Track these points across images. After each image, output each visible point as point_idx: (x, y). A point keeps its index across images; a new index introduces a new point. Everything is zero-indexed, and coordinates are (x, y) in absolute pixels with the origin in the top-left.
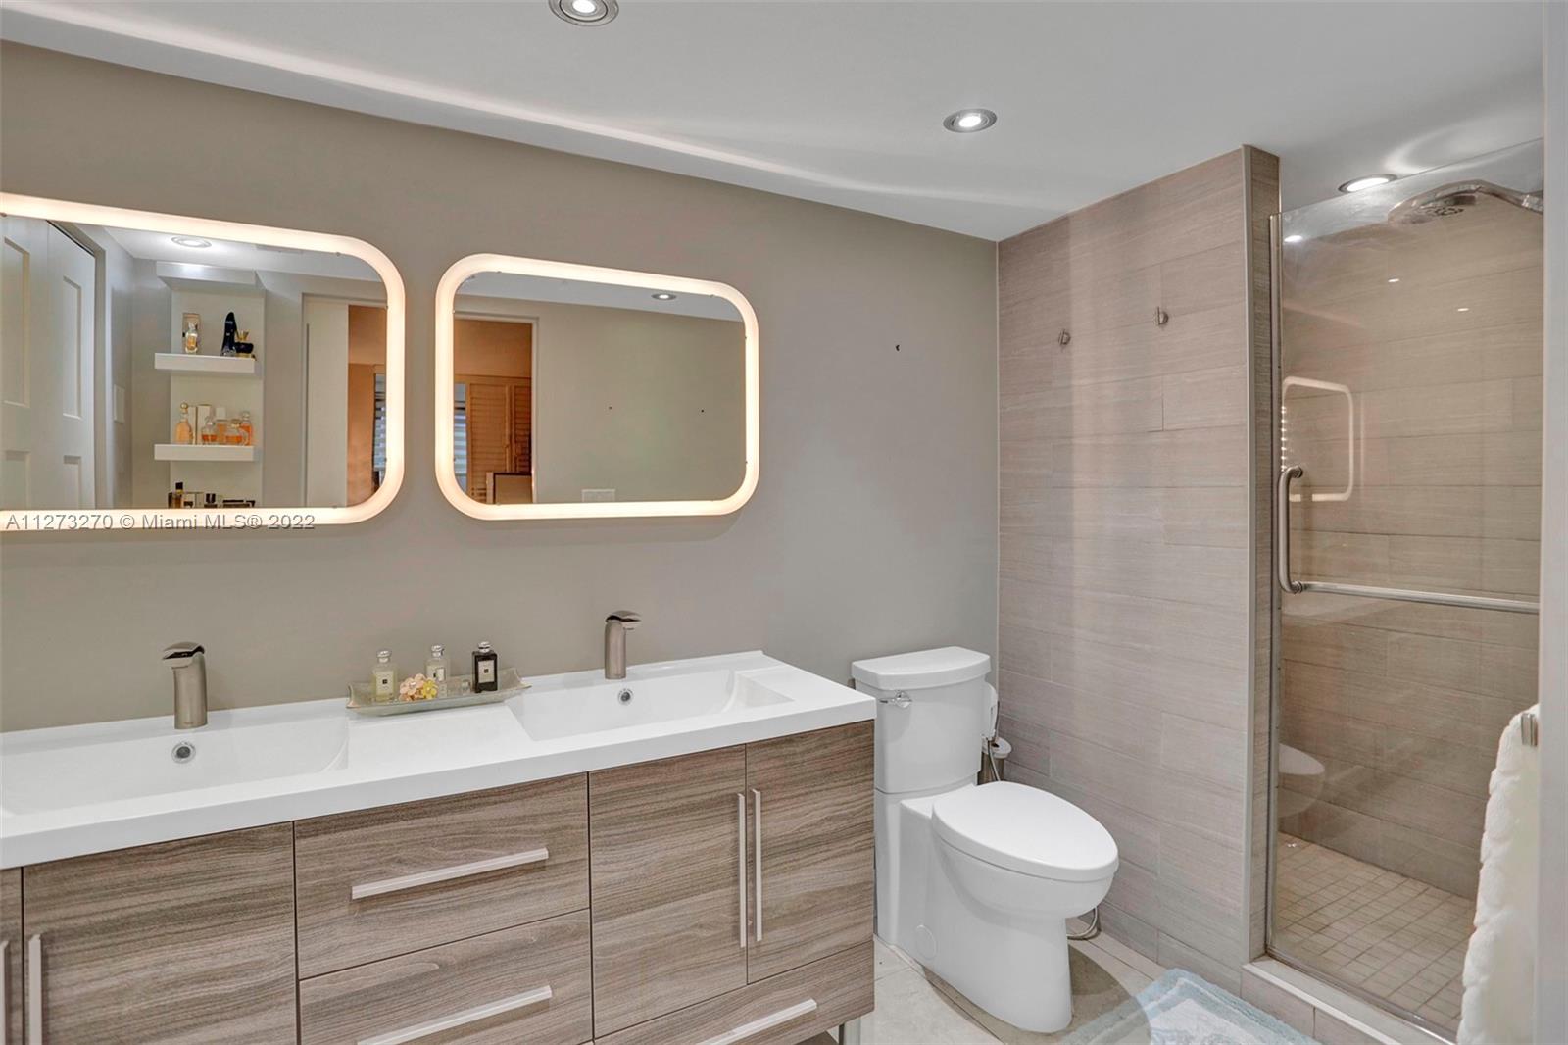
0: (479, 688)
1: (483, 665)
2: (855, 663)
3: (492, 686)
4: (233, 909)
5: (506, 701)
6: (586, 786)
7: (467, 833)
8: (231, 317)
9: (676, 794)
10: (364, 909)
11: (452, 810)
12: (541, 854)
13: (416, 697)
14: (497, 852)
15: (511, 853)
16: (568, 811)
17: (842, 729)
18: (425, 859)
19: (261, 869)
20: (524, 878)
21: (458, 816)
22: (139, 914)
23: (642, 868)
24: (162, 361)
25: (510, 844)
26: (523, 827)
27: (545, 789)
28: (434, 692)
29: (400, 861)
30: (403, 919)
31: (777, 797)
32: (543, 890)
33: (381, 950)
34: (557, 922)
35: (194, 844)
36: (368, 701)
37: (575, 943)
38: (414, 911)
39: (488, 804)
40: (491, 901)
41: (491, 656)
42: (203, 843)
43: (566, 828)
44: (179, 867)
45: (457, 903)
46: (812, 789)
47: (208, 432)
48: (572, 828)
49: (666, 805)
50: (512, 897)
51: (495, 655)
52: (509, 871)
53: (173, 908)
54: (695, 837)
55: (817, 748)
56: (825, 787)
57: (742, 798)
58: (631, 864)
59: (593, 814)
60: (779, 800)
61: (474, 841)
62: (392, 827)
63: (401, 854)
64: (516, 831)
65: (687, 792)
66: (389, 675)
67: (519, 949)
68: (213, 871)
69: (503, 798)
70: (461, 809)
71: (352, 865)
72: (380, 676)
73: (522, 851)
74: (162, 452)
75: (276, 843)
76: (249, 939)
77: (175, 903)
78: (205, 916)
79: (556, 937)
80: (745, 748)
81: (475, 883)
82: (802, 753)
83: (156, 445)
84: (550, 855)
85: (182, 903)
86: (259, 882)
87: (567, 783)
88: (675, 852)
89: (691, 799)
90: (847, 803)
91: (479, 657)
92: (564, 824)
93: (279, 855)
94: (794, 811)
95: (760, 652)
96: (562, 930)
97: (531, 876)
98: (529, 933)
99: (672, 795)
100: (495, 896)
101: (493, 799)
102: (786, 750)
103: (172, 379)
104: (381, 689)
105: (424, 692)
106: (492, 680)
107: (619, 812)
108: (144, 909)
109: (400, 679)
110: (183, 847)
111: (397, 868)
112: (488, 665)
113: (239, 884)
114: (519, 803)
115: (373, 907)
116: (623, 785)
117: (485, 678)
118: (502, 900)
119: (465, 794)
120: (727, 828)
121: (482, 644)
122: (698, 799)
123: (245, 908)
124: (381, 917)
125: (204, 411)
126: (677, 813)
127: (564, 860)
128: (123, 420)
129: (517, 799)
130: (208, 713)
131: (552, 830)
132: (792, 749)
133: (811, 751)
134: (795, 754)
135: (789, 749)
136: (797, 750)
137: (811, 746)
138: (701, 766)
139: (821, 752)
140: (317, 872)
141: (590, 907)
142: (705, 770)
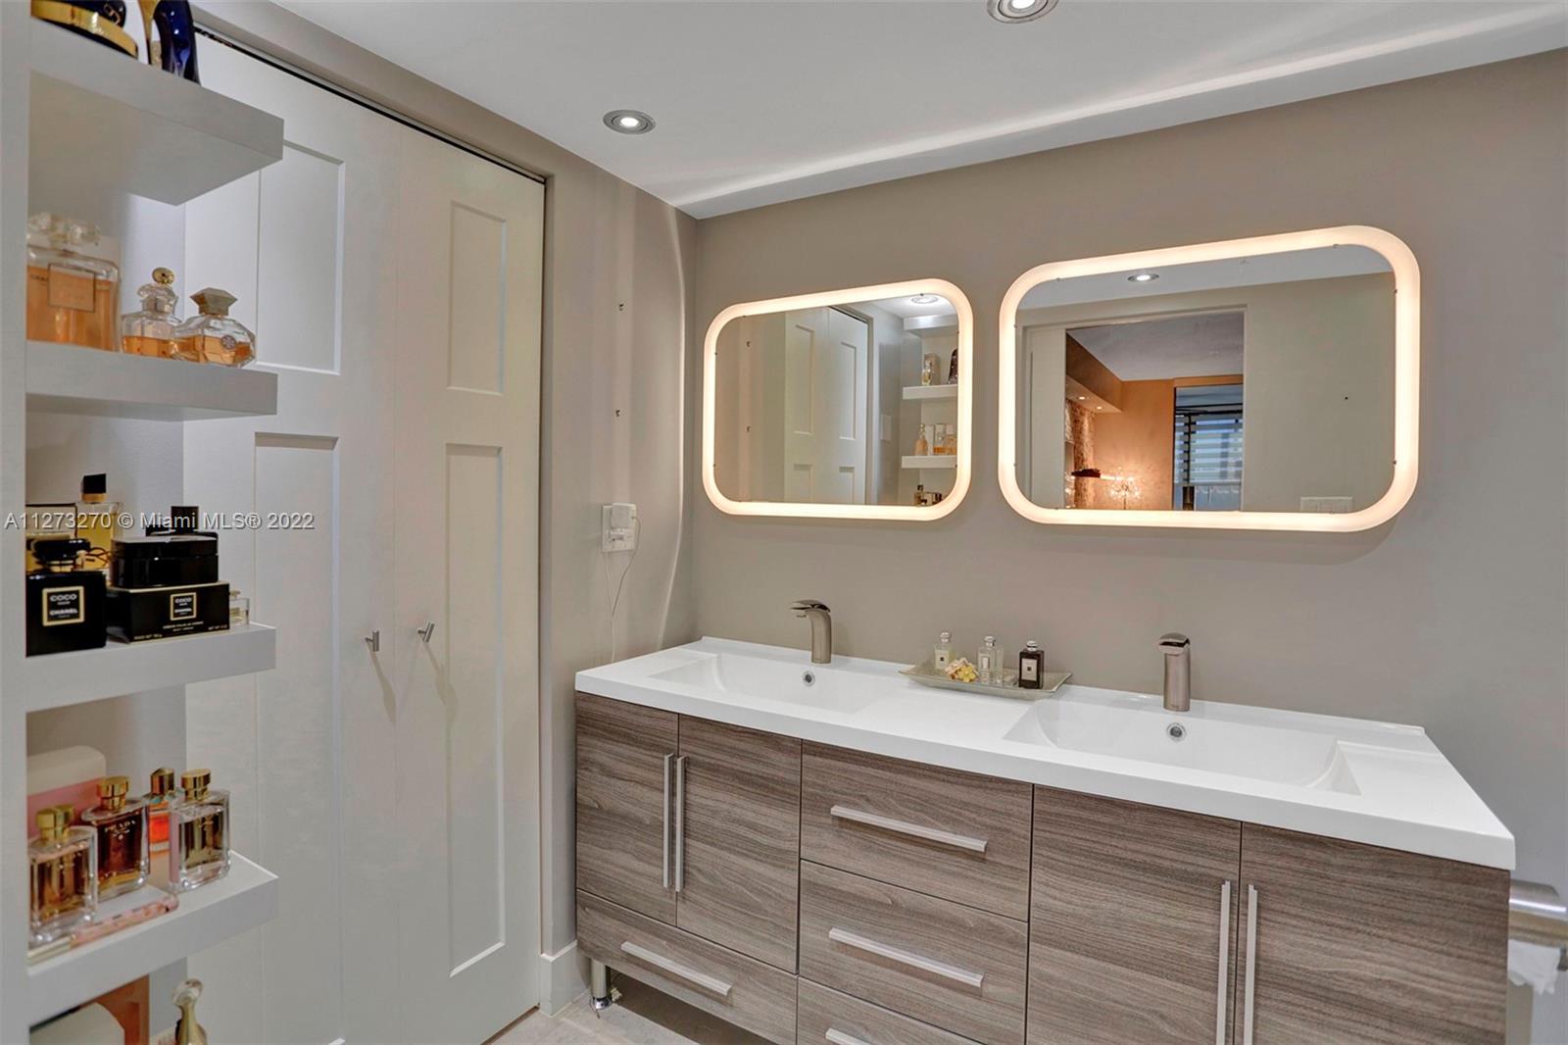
0: (1024, 684)
1: (1027, 663)
3: (1036, 685)
4: (766, 787)
5: (1037, 702)
6: (1031, 797)
7: (918, 798)
9: (1138, 847)
10: (842, 827)
11: (908, 773)
12: (978, 845)
13: (956, 677)
15: (956, 833)
16: (1010, 815)
18: (886, 806)
19: (782, 766)
20: (965, 861)
21: (912, 781)
22: (723, 767)
23: (1089, 910)
24: (909, 393)
25: (954, 823)
26: (967, 813)
27: (990, 785)
28: (973, 677)
29: (868, 800)
30: (869, 849)
31: (1293, 911)
32: (982, 882)
33: (851, 865)
34: (996, 921)
35: (747, 733)
36: (927, 674)
37: (1011, 950)
38: (876, 846)
39: (938, 779)
40: (935, 868)
41: (1037, 656)
42: (754, 734)
43: (1008, 831)
44: (742, 745)
45: (908, 856)
46: (1361, 927)
47: (940, 446)
48: (1014, 834)
50: (953, 874)
51: (1040, 656)
52: (952, 848)
53: (738, 771)
54: (1160, 907)
55: (1376, 872)
56: (1389, 934)
57: (1226, 889)
58: (1075, 899)
59: (1037, 830)
60: (1296, 916)
61: (926, 809)
62: (863, 769)
63: (869, 794)
64: (960, 814)
65: (1151, 849)
66: (945, 653)
67: (956, 924)
68: (758, 755)
69: (951, 779)
70: (915, 775)
71: (836, 788)
72: (939, 654)
73: (964, 835)
74: (907, 462)
75: (791, 751)
76: (774, 813)
77: (738, 768)
78: (748, 782)
79: (991, 933)
80: (1242, 828)
81: (924, 845)
82: (1342, 868)
83: (904, 458)
84: (986, 848)
85: (743, 769)
86: (781, 774)
87: (1010, 788)
88: (1132, 912)
89: (1157, 860)
91: (1025, 655)
92: (1009, 827)
93: (793, 761)
94: (1323, 944)
95: (1418, 731)
96: (998, 929)
97: (971, 862)
98: (969, 917)
99: (1132, 846)
100: (940, 865)
101: (942, 776)
102: (1310, 853)
104: (938, 665)
105: (961, 675)
106: (1035, 679)
107: (1066, 839)
108: (725, 764)
109: (951, 660)
110: (744, 732)
111: (862, 802)
112: (1032, 663)
113: (771, 771)
114: (965, 789)
115: (847, 828)
116: (1072, 811)
117: (1031, 676)
118: (944, 871)
119: (919, 763)
120: (1206, 916)
121: (1030, 643)
122: (1167, 864)
123: (773, 790)
124: (853, 838)
125: (940, 429)
126: (1136, 868)
127: (1004, 862)
128: (889, 439)
129: (963, 784)
130: (832, 656)
131: (993, 828)
132: (1323, 856)
133: (1359, 870)
134: (1328, 864)
135: (1319, 854)
136: (1334, 861)
137: (1361, 865)
138: (1174, 826)
139: (1381, 880)
140: (814, 783)
141: (1029, 922)
142: (1177, 833)
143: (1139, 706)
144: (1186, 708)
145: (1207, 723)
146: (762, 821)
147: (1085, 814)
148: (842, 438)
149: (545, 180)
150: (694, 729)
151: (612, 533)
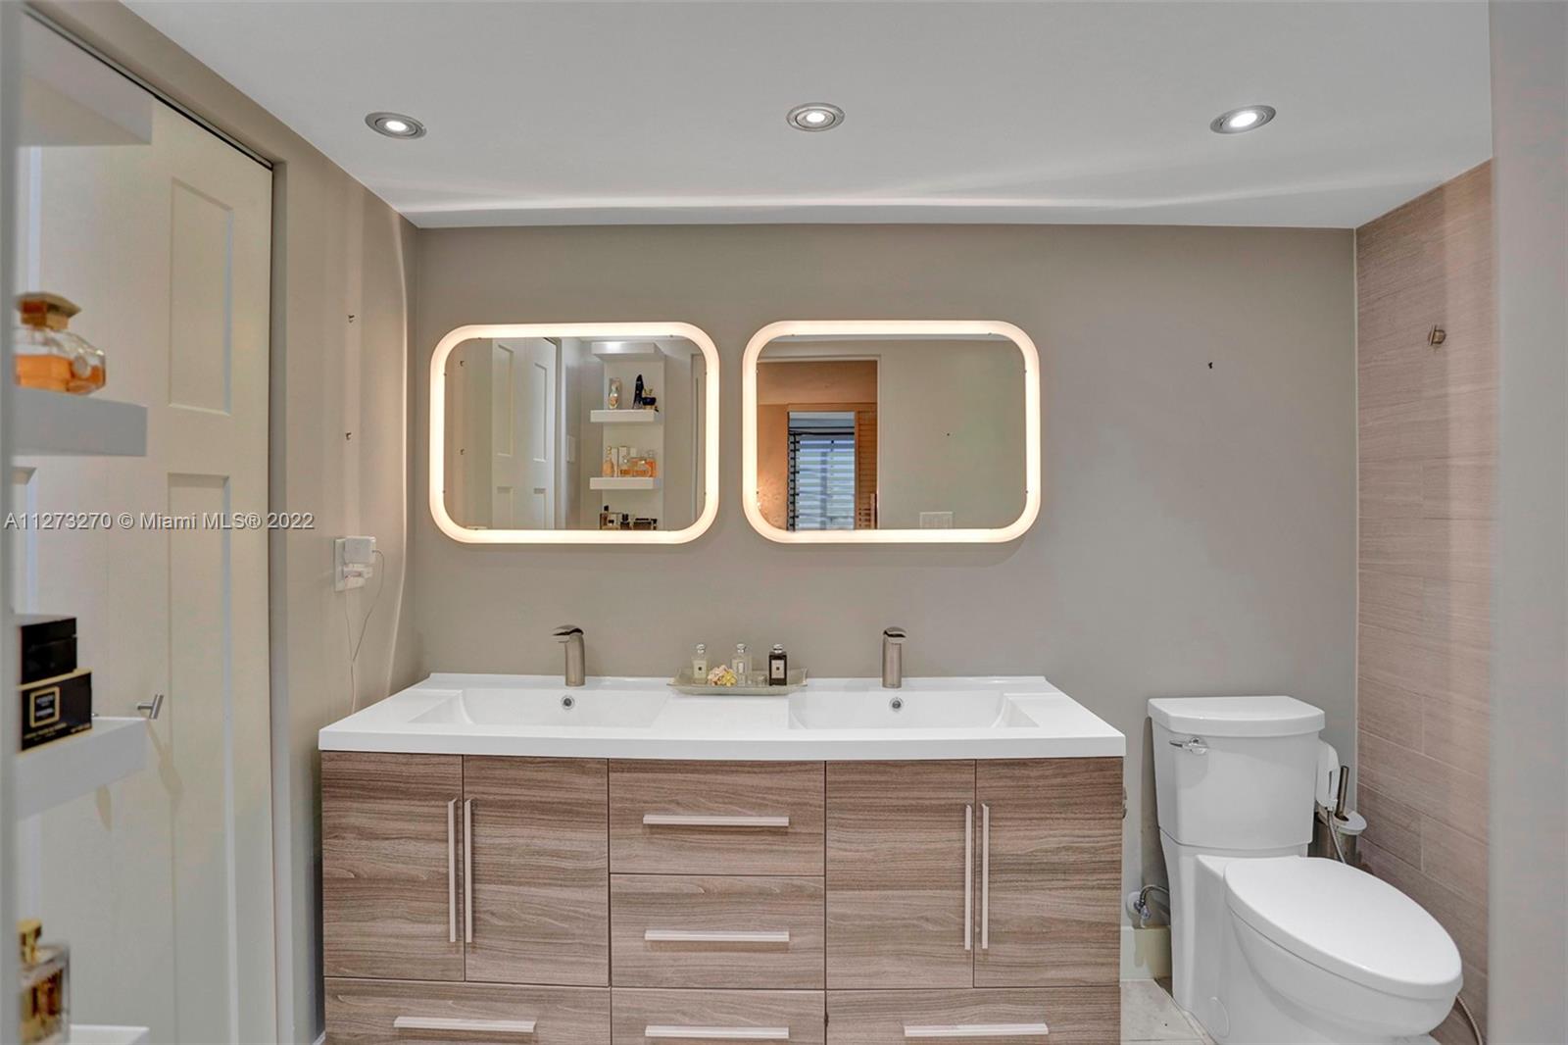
0: (773, 682)
1: (776, 663)
2: (1151, 700)
3: (782, 682)
4: (570, 812)
5: (790, 695)
6: (823, 773)
7: (726, 792)
8: (640, 378)
9: (907, 794)
10: (653, 834)
11: (716, 772)
12: (783, 821)
13: (719, 683)
14: (750, 813)
15: (760, 816)
16: (807, 791)
17: (1083, 761)
18: (695, 805)
19: (588, 788)
20: (770, 838)
21: (720, 778)
22: (519, 801)
23: (872, 853)
24: (596, 416)
25: (760, 807)
26: (771, 796)
27: (790, 769)
28: (733, 681)
29: (678, 804)
30: (680, 848)
31: (1009, 815)
32: (785, 851)
33: (664, 867)
34: (797, 882)
35: (549, 762)
36: (688, 682)
37: (811, 902)
38: (688, 844)
39: (743, 772)
40: (744, 850)
41: (782, 657)
42: (554, 762)
43: (805, 804)
44: (541, 776)
45: (718, 846)
46: (1048, 816)
47: (625, 468)
48: (811, 805)
49: (895, 802)
50: (760, 851)
51: (785, 656)
52: (758, 829)
53: (537, 802)
54: (923, 836)
55: (1055, 776)
56: (1063, 816)
57: (969, 810)
58: (862, 847)
59: (830, 798)
60: (1011, 819)
61: (735, 799)
62: (672, 776)
63: (679, 798)
64: (764, 799)
65: (916, 794)
66: (703, 664)
67: (764, 895)
68: (560, 782)
69: (755, 770)
70: (724, 773)
71: (645, 798)
72: (697, 663)
73: (769, 816)
74: (595, 483)
75: (597, 772)
76: (579, 835)
77: (539, 799)
78: (555, 812)
79: (797, 893)
80: (976, 764)
81: (732, 833)
82: (1038, 778)
83: (592, 479)
84: (790, 823)
85: (543, 800)
86: (586, 796)
87: (807, 767)
88: (904, 846)
89: (920, 801)
90: (1089, 837)
91: (774, 657)
92: (806, 801)
93: (599, 781)
94: (1027, 833)
95: (1042, 679)
96: (800, 888)
97: (776, 838)
98: (774, 885)
99: (902, 794)
100: (748, 847)
101: (746, 769)
102: (1017, 772)
103: (604, 428)
104: (697, 674)
105: (724, 681)
106: (783, 677)
107: (852, 800)
108: (522, 798)
109: (710, 668)
110: (544, 762)
111: (672, 806)
112: (779, 663)
113: (574, 795)
114: (768, 776)
115: (658, 834)
116: (857, 777)
117: (778, 675)
118: (752, 851)
119: (726, 761)
120: (954, 835)
121: (775, 647)
122: (927, 802)
123: (578, 814)
124: (664, 842)
125: (623, 451)
126: (906, 811)
127: (803, 831)
128: (573, 460)
129: (766, 772)
130: (586, 678)
131: (795, 804)
132: (1026, 772)
133: (1047, 777)
134: (1029, 777)
135: (1023, 771)
136: (1032, 774)
137: (1047, 773)
138: (930, 773)
139: (1058, 780)
140: (622, 798)
141: (825, 876)
142: (934, 777)
143: (866, 689)
144: (899, 686)
145: (920, 694)
146: (566, 846)
147: (866, 778)
148: (536, 459)
149: (273, 166)
150: (483, 769)
151: (345, 569)
